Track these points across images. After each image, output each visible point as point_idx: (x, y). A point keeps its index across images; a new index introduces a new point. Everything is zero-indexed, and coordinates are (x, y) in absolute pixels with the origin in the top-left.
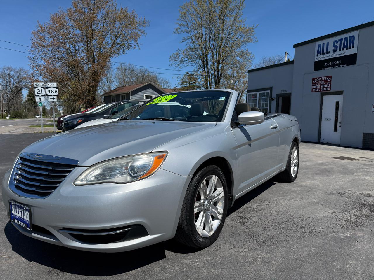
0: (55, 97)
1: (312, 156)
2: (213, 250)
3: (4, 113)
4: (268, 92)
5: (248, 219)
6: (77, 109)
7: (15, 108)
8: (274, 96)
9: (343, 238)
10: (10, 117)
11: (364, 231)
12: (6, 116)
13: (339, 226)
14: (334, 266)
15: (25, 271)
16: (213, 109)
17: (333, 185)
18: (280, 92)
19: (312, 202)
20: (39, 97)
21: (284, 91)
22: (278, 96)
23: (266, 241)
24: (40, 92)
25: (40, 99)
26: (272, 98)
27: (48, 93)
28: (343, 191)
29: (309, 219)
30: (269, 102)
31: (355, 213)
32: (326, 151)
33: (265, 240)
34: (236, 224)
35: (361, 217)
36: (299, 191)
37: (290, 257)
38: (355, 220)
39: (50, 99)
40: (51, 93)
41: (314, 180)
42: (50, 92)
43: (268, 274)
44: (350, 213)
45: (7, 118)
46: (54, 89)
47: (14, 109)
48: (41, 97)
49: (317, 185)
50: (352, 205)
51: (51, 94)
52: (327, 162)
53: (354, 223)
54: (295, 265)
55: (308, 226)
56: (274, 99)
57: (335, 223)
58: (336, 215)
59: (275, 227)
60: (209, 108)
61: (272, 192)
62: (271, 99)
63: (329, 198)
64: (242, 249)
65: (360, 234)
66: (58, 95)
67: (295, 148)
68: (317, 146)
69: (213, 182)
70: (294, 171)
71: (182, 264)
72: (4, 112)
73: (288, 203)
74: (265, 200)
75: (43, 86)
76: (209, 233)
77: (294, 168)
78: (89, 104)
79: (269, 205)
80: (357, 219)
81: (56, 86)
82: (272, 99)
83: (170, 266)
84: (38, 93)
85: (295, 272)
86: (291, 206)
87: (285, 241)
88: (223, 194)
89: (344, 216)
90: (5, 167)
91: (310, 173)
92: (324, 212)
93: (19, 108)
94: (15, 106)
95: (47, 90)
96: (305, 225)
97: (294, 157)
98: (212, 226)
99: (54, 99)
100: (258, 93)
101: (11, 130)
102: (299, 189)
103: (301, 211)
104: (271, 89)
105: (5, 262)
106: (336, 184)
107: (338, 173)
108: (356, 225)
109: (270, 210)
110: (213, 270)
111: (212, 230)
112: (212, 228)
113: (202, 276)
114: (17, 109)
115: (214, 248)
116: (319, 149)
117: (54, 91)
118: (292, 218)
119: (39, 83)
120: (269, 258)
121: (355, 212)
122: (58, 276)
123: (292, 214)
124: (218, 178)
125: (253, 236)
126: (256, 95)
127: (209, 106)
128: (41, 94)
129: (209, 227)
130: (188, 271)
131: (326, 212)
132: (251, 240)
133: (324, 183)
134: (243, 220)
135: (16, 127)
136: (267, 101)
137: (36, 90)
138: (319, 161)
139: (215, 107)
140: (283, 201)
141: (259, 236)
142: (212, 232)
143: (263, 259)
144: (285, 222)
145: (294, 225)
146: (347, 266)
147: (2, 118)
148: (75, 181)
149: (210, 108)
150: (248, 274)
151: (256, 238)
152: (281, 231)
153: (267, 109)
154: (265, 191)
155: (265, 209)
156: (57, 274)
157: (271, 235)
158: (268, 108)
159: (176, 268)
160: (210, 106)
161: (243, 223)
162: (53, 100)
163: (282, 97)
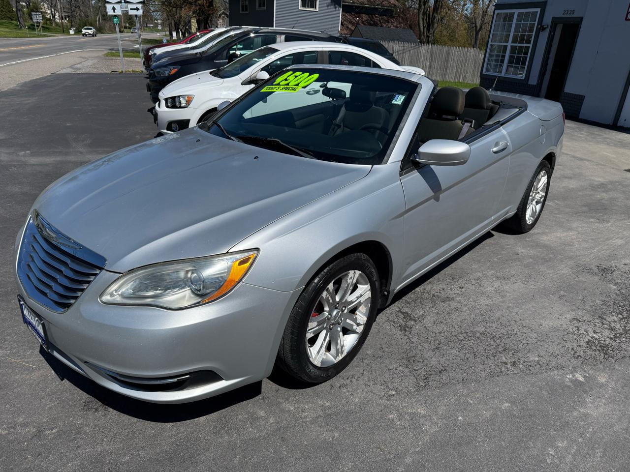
0: (140, 6)
1: (587, 163)
2: (338, 385)
3: (66, 21)
4: (537, 12)
5: (415, 321)
6: (184, 21)
7: (82, 13)
8: (547, 21)
9: (569, 384)
10: (75, 31)
11: (612, 370)
12: (69, 27)
13: (572, 353)
14: (528, 448)
15: (53, 398)
16: (428, 30)
17: (600, 247)
18: (559, 14)
19: (544, 289)
20: (111, 6)
21: (569, 12)
22: (555, 21)
23: (431, 375)
25: (114, 9)
26: (543, 25)
28: (613, 263)
29: (525, 330)
30: (534, 33)
31: (613, 325)
32: (621, 150)
33: (430, 373)
34: (393, 330)
35: (621, 334)
36: (531, 257)
37: (460, 418)
38: (608, 341)
39: (131, 9)
41: (570, 229)
43: (411, 451)
44: (605, 322)
45: (71, 33)
47: (80, 16)
48: (115, 6)
49: (570, 245)
50: (617, 302)
52: (612, 183)
53: (604, 349)
54: (462, 437)
55: (515, 347)
56: (545, 28)
57: (568, 345)
58: (576, 327)
59: (458, 344)
60: (420, 28)
61: (479, 259)
62: (539, 26)
63: (579, 282)
64: (387, 389)
65: (602, 379)
66: (144, 1)
67: (542, 173)
68: (607, 136)
69: (349, 281)
70: (533, 213)
71: (283, 411)
72: (66, 19)
73: (499, 286)
74: (460, 277)
76: (335, 359)
77: (535, 207)
78: (203, 14)
79: (463, 290)
80: (611, 338)
82: (541, 28)
83: (262, 414)
85: (456, 453)
86: (503, 297)
87: (463, 380)
88: (369, 294)
89: (590, 330)
90: (53, 159)
91: (568, 210)
92: (558, 316)
93: (89, 14)
94: (81, 8)
96: (511, 344)
97: (537, 189)
98: (342, 347)
99: (137, 9)
100: (516, 12)
101: (75, 63)
102: (532, 252)
103: (516, 310)
104: (543, 6)
105: (28, 377)
106: (607, 245)
107: (621, 214)
108: (605, 354)
109: (462, 301)
110: (327, 431)
111: (342, 353)
112: (343, 349)
113: (305, 443)
114: (85, 15)
115: (342, 381)
116: (608, 144)
118: (495, 325)
120: (424, 416)
121: (614, 322)
122: (96, 413)
123: (498, 315)
124: (360, 272)
125: (414, 361)
126: (513, 15)
127: (421, 25)
129: (337, 350)
130: (288, 427)
131: (560, 317)
132: (407, 370)
133: (585, 241)
134: (406, 322)
135: (84, 55)
136: (531, 30)
138: (597, 179)
139: (433, 27)
140: (491, 281)
141: (423, 362)
142: (341, 355)
143: (413, 416)
144: (478, 335)
145: (492, 343)
146: (551, 451)
147: (64, 32)
148: (101, 295)
149: (422, 28)
150: (379, 448)
151: (415, 368)
152: (465, 356)
153: (529, 47)
154: (467, 255)
155: (453, 299)
156: (96, 410)
157: (445, 363)
158: (531, 45)
159: (272, 420)
160: (423, 24)
161: (404, 328)
162: (135, 12)
163: (562, 25)
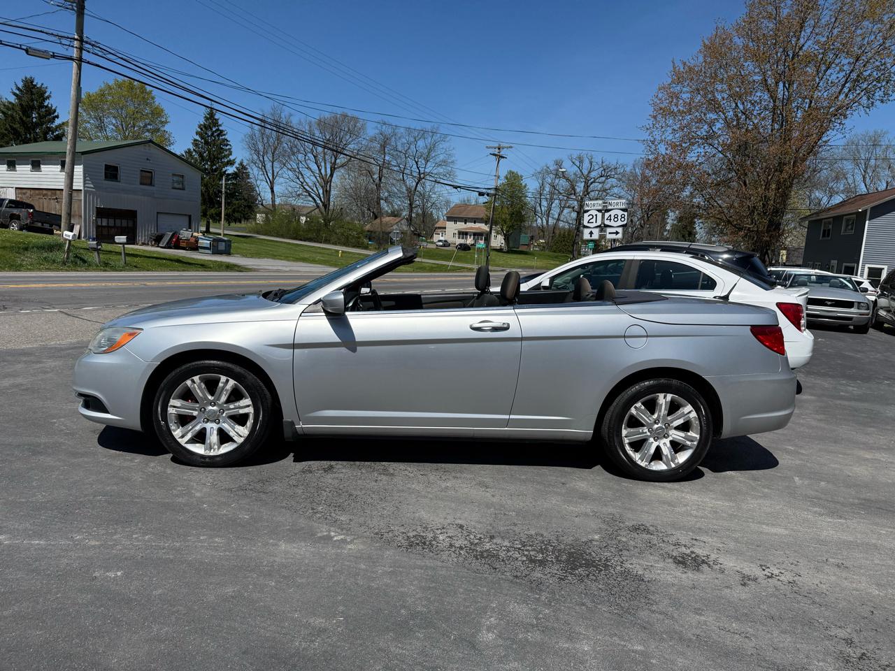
0: (620, 230)
20: (589, 230)
24: (594, 220)
25: (591, 233)
27: (607, 222)
39: (610, 233)
40: (612, 220)
42: (610, 220)
46: (620, 213)
48: (594, 231)
51: (612, 223)
66: (626, 224)
75: (600, 208)
81: (624, 207)
84: (588, 222)
95: (607, 215)
99: (617, 233)
117: (619, 218)
119: (593, 202)
128: (595, 225)
137: (586, 215)
162: (614, 236)
